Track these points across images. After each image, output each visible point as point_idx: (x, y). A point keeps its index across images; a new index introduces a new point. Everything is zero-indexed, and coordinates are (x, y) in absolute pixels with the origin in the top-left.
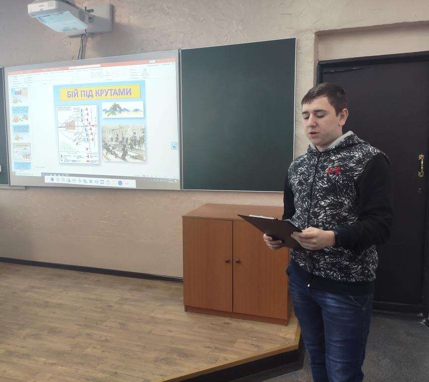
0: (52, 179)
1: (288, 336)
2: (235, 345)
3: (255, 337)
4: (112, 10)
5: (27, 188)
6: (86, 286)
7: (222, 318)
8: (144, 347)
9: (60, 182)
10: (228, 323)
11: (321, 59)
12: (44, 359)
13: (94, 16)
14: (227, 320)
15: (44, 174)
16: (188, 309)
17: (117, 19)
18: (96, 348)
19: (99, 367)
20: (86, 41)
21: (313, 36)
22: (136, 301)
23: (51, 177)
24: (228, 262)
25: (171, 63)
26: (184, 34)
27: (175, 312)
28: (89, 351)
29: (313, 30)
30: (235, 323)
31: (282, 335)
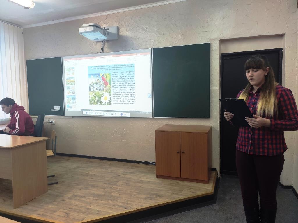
0: (87, 113)
1: (208, 188)
2: (183, 192)
3: (192, 189)
4: (118, 29)
5: (73, 117)
6: (105, 166)
7: (175, 181)
8: (139, 193)
9: (91, 114)
10: (179, 183)
11: (222, 53)
12: (92, 198)
13: (109, 32)
14: (178, 181)
15: (82, 110)
16: (158, 176)
17: (120, 33)
18: (116, 193)
19: (119, 201)
20: (105, 44)
21: (219, 42)
22: (131, 173)
23: (86, 111)
24: (178, 152)
25: (147, 55)
26: (154, 41)
27: (152, 178)
28: (113, 194)
29: (218, 39)
30: (182, 183)
31: (205, 188)
